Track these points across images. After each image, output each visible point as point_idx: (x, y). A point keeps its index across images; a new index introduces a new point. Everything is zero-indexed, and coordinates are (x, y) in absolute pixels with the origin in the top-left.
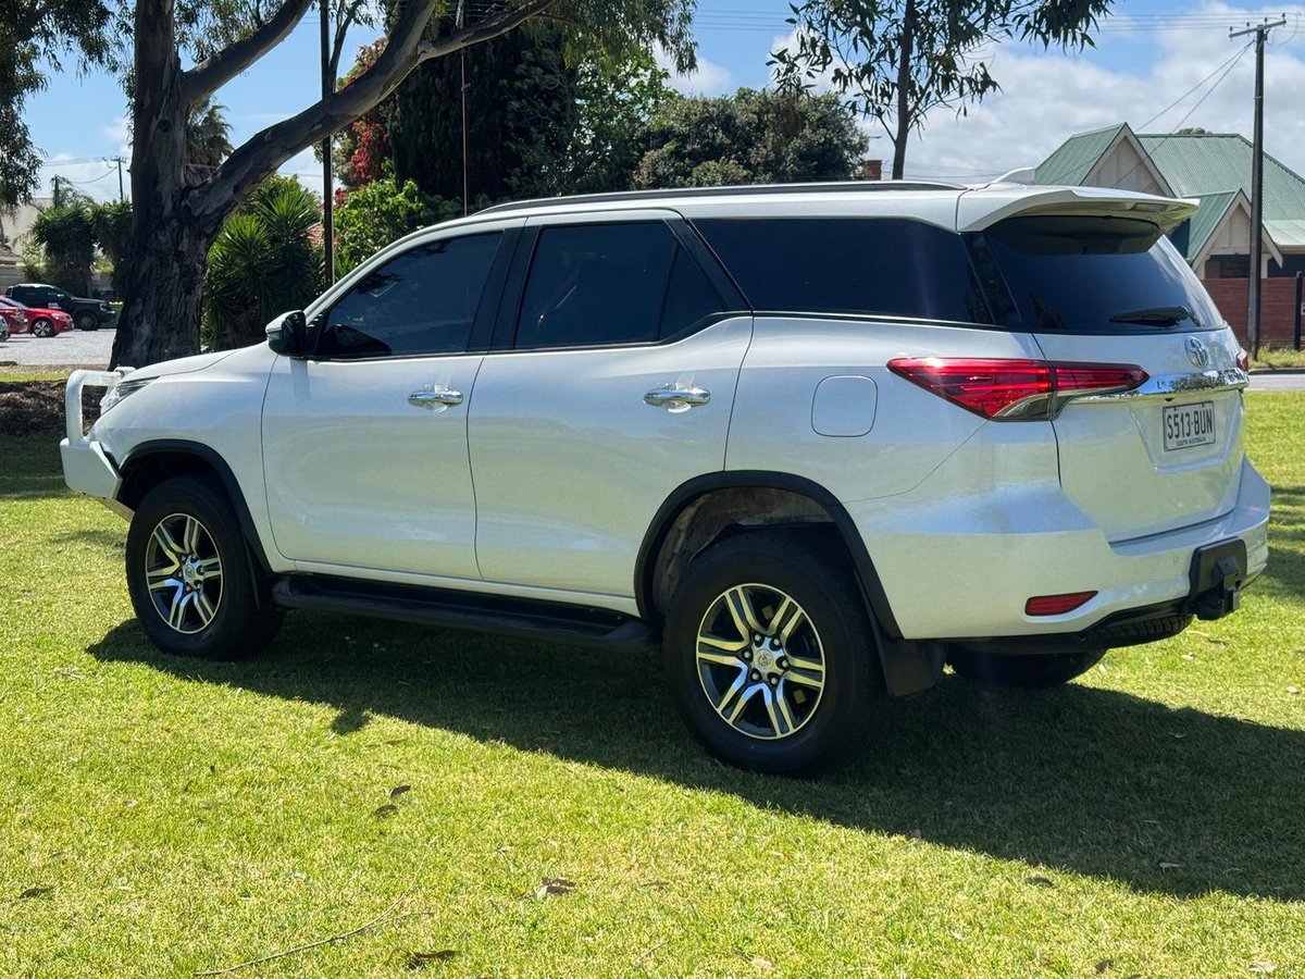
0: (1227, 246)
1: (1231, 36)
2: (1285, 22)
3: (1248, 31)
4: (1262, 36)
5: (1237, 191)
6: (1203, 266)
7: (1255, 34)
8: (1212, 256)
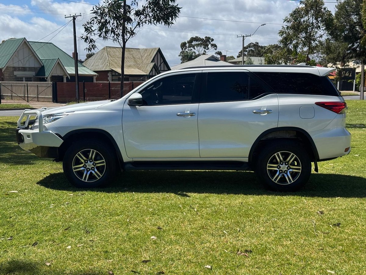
0: (55, 73)
1: (65, 17)
2: (81, 15)
3: (71, 17)
4: (74, 19)
5: (57, 58)
6: (50, 79)
7: (72, 18)
8: (52, 76)
